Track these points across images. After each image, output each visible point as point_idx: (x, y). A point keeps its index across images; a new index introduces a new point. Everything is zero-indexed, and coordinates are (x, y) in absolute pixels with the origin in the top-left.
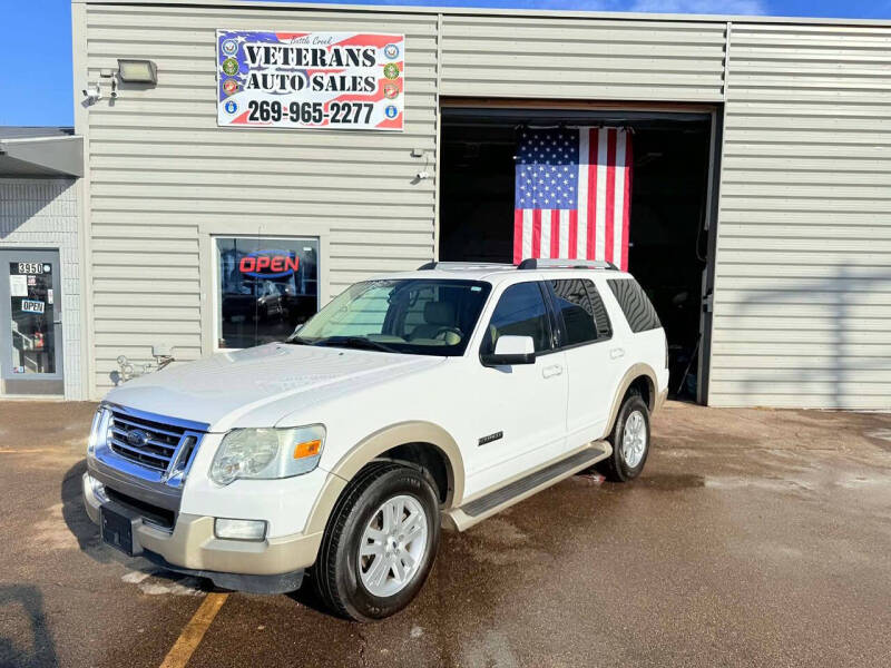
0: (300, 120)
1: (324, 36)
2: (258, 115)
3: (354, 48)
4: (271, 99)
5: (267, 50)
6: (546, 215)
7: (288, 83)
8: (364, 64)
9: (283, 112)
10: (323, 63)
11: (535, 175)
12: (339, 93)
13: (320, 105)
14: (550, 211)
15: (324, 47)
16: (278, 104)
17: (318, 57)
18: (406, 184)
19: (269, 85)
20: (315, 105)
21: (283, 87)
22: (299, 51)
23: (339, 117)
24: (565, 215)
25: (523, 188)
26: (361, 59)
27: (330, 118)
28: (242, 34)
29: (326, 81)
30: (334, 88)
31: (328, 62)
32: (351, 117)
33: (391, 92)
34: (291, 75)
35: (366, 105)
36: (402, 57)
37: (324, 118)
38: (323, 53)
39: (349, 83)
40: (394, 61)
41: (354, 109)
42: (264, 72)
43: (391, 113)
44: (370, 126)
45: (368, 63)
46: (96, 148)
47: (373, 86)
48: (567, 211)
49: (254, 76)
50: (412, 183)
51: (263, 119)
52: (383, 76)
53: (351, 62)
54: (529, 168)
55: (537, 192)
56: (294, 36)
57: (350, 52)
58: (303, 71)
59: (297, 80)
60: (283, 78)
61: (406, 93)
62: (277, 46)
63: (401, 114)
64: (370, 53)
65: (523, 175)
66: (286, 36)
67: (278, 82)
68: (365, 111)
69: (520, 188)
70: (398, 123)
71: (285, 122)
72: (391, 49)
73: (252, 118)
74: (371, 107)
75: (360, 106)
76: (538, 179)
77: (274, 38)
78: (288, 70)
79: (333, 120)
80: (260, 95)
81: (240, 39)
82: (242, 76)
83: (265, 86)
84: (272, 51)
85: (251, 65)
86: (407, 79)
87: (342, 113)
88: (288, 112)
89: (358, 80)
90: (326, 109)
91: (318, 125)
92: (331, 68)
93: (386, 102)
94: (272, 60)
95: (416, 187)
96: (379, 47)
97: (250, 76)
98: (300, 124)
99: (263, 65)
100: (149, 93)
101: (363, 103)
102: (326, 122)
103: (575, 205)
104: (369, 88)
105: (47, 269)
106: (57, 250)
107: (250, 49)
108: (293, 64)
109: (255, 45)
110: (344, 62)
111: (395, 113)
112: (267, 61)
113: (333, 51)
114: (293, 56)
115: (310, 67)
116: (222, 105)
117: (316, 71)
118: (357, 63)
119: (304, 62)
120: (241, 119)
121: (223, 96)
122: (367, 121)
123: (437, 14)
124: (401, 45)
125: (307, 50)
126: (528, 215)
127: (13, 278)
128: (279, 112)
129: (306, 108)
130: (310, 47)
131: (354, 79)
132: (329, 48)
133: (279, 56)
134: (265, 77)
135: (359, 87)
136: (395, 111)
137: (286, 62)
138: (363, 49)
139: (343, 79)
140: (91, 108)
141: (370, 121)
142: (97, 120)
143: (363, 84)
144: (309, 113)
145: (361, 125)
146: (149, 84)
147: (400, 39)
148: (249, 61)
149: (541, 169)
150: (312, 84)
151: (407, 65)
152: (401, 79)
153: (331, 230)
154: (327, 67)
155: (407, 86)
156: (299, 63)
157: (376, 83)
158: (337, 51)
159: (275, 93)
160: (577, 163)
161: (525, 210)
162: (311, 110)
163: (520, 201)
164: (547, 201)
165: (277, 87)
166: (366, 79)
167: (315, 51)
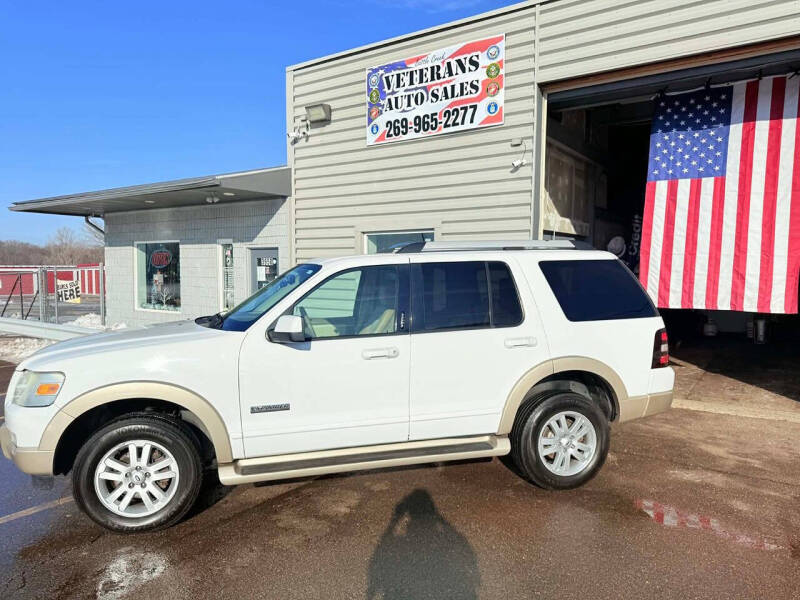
0: (422, 130)
1: (439, 53)
2: (392, 132)
3: (461, 58)
4: (400, 117)
5: (398, 75)
6: (684, 186)
7: (413, 100)
8: (470, 70)
9: (409, 126)
10: (439, 78)
11: (673, 144)
12: (450, 101)
13: (436, 114)
14: (689, 180)
15: (439, 63)
16: (405, 119)
17: (435, 73)
18: (506, 173)
19: (399, 105)
20: (433, 115)
21: (409, 105)
22: (421, 71)
23: (450, 122)
24: (708, 184)
25: (657, 159)
26: (467, 65)
27: (442, 125)
28: (381, 68)
29: (440, 94)
30: (447, 97)
31: (442, 75)
32: (459, 120)
33: (493, 90)
34: (415, 93)
35: (471, 107)
36: (502, 56)
37: (439, 125)
38: (439, 67)
39: (457, 90)
40: (495, 61)
41: (462, 112)
42: (396, 95)
43: (492, 109)
44: (475, 125)
45: (473, 68)
46: (300, 174)
47: (476, 88)
48: (711, 180)
49: (389, 100)
50: (512, 172)
51: (396, 135)
52: (487, 77)
53: (459, 71)
54: (666, 138)
55: (675, 161)
56: (418, 59)
57: (459, 62)
58: (425, 88)
59: (419, 96)
60: (409, 96)
61: (506, 88)
62: (405, 71)
63: (501, 108)
64: (475, 59)
65: (659, 145)
66: (412, 61)
67: (406, 101)
68: (470, 111)
69: (654, 158)
70: (498, 118)
71: (411, 134)
72: (492, 51)
73: (389, 136)
74: (475, 107)
75: (465, 109)
76: (676, 148)
77: (403, 65)
78: (412, 89)
79: (446, 126)
80: (394, 115)
81: (381, 72)
82: (382, 102)
83: (397, 107)
84: (402, 76)
85: (388, 91)
86: (506, 75)
87: (453, 117)
88: (413, 125)
89: (465, 85)
90: (440, 118)
91: (434, 132)
92: (445, 80)
93: (488, 100)
94: (402, 84)
95: (515, 175)
96: (482, 51)
97: (387, 101)
98: (422, 134)
99: (396, 90)
100: (328, 128)
101: (468, 105)
102: (440, 129)
103: (723, 171)
104: (473, 91)
105: (275, 262)
106: (277, 249)
107: (387, 78)
108: (416, 84)
109: (389, 74)
110: (454, 72)
111: (496, 109)
112: (398, 86)
113: (446, 65)
114: (416, 76)
115: (430, 83)
116: (369, 129)
117: (434, 85)
118: (464, 71)
119: (425, 79)
120: (381, 138)
121: (370, 121)
122: (472, 121)
123: (534, 6)
124: (502, 45)
125: (427, 69)
126: (662, 187)
127: (259, 268)
128: (406, 127)
129: (426, 120)
130: (429, 65)
131: (462, 85)
132: (443, 62)
133: (407, 79)
134: (396, 99)
135: (465, 92)
136: (496, 106)
137: (411, 83)
138: (469, 56)
139: (453, 87)
140: (296, 145)
141: (475, 120)
142: (299, 153)
143: (469, 88)
144: (428, 123)
145: (467, 125)
146: (326, 121)
147: (500, 39)
148: (386, 89)
149: (681, 137)
150: (430, 97)
151: (507, 62)
152: (501, 76)
153: (443, 222)
154: (442, 80)
155: (506, 82)
156: (421, 81)
157: (480, 86)
158: (449, 64)
159: (404, 111)
160: (728, 122)
161: (658, 182)
162: (429, 120)
163: (653, 172)
164: (686, 170)
165: (405, 107)
166: (472, 84)
167: (432, 68)
